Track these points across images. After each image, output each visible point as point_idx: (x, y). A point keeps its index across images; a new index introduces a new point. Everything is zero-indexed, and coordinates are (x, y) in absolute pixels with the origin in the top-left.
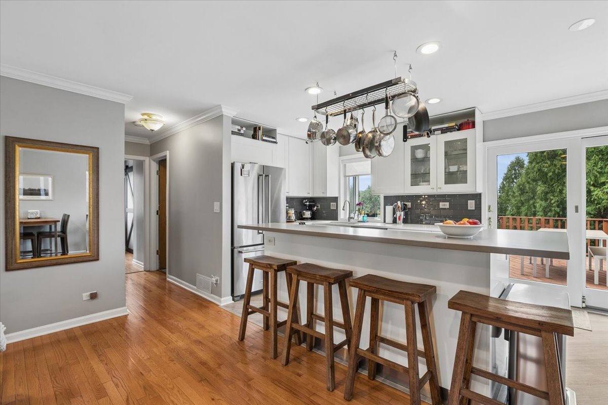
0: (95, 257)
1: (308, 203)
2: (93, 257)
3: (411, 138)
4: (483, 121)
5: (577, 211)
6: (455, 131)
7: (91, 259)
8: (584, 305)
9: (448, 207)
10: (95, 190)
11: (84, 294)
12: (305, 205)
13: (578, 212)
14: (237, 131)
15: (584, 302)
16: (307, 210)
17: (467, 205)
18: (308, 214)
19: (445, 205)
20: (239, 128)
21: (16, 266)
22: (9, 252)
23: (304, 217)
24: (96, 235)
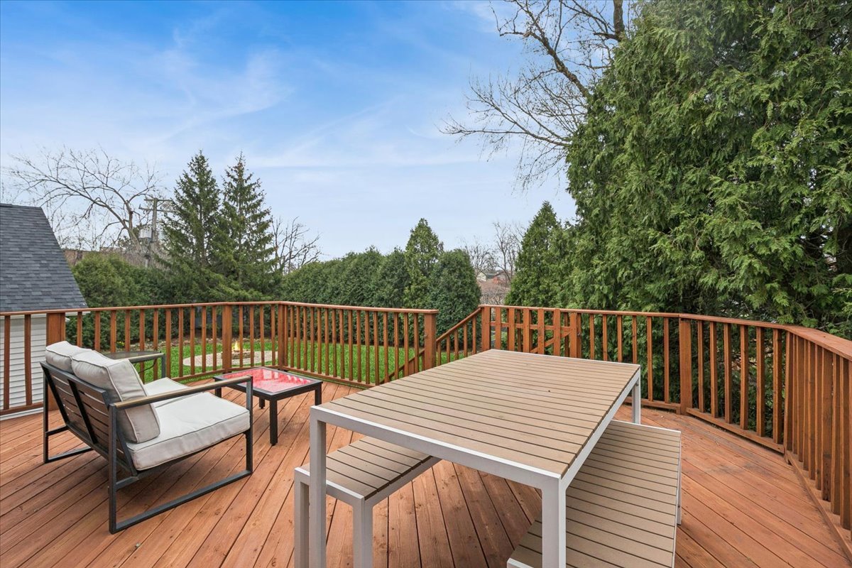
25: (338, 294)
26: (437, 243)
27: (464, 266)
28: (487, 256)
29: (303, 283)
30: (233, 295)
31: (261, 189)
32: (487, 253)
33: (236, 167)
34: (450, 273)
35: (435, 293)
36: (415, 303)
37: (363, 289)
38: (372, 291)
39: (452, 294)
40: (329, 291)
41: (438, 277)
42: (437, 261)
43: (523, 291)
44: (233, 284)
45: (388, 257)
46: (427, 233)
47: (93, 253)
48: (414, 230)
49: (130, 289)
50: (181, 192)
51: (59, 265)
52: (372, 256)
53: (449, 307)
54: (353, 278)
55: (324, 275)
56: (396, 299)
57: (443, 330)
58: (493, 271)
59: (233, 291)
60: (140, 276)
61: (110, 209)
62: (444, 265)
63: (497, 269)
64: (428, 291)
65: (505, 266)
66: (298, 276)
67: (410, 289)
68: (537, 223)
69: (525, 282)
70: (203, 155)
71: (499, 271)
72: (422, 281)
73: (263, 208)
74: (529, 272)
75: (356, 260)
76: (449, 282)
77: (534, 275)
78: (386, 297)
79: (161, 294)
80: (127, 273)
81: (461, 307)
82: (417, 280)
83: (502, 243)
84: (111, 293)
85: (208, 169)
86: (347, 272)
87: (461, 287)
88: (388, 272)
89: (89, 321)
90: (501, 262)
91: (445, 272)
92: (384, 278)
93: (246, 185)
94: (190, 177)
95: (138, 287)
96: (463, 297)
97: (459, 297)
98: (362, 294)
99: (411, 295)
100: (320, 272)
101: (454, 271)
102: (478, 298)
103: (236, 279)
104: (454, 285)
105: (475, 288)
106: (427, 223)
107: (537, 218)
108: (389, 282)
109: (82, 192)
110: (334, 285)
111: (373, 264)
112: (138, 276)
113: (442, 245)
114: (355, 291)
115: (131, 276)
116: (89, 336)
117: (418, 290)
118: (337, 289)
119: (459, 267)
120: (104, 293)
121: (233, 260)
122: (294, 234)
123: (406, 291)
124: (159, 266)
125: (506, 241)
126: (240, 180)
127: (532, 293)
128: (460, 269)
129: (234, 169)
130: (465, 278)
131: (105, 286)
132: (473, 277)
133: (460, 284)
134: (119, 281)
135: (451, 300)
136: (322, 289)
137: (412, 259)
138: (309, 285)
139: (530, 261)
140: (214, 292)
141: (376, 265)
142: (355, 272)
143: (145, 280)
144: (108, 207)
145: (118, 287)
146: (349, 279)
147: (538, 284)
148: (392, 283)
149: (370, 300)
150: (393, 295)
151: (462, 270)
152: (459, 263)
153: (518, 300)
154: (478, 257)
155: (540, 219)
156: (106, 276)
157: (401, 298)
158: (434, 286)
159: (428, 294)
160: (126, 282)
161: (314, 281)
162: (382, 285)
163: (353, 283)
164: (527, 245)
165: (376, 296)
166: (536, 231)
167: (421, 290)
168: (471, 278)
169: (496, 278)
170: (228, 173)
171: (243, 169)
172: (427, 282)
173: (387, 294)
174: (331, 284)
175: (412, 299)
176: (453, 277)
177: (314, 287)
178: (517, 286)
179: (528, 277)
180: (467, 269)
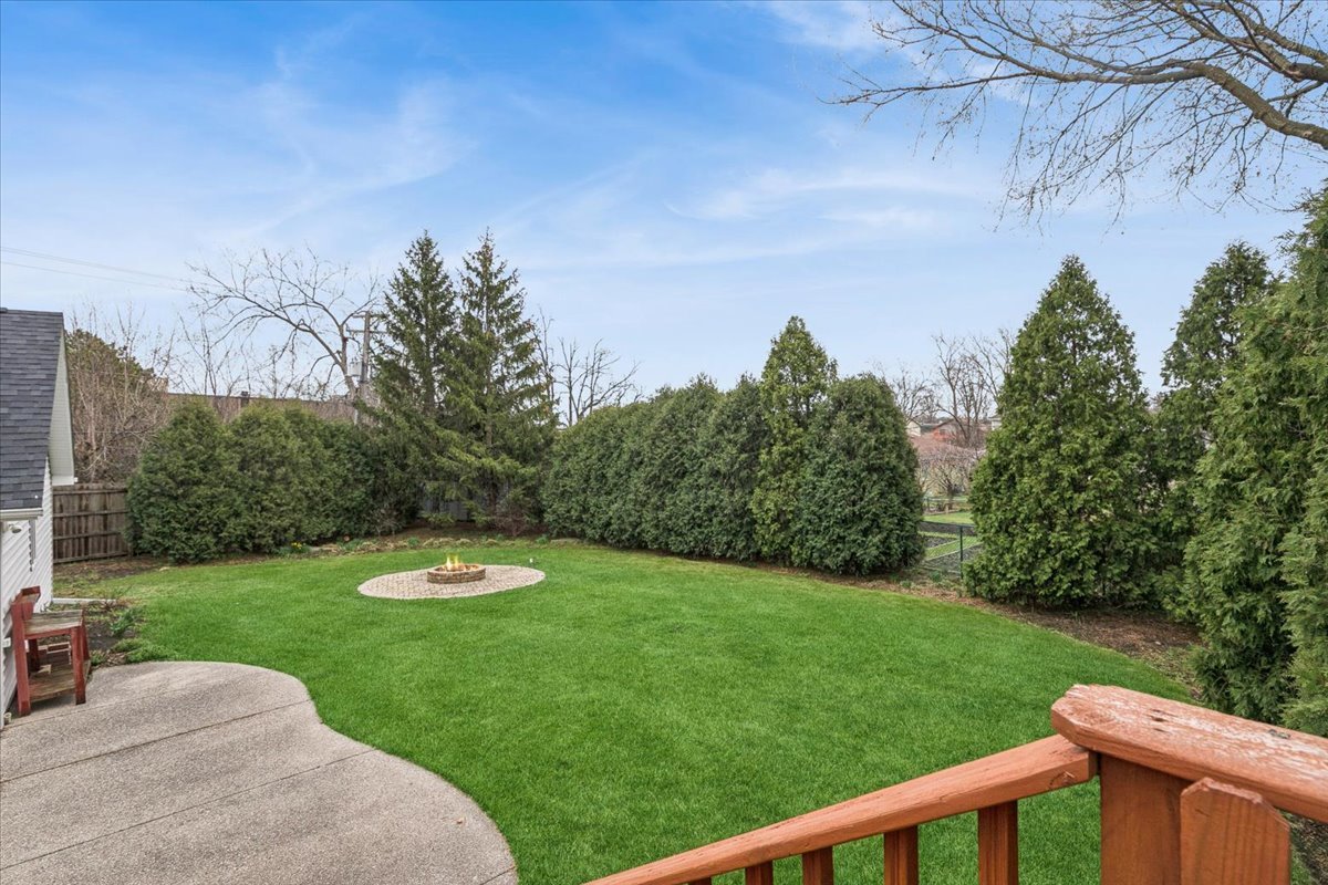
25: (641, 463)
26: (822, 364)
27: (881, 407)
28: (921, 394)
29: (585, 443)
30: (473, 467)
31: (519, 287)
32: (921, 388)
33: (480, 253)
34: (852, 420)
35: (821, 461)
36: (780, 480)
37: (684, 454)
38: (699, 458)
39: (857, 464)
40: (626, 457)
41: (827, 429)
42: (824, 398)
43: (1021, 458)
44: (474, 448)
45: (729, 394)
46: (803, 344)
47: (262, 400)
48: (778, 340)
49: (314, 458)
50: (395, 298)
51: (31, 417)
52: (702, 393)
53: (852, 490)
54: (666, 434)
55: (619, 430)
56: (743, 474)
57: (839, 537)
58: (931, 419)
59: (473, 459)
60: (333, 436)
61: (315, 335)
62: (839, 405)
63: (940, 415)
64: (807, 458)
65: (955, 409)
66: (577, 433)
67: (769, 453)
68: (1049, 304)
69: (1024, 437)
70: (430, 236)
71: (942, 419)
72: (794, 437)
73: (523, 319)
74: (1033, 415)
75: (671, 402)
76: (849, 440)
77: (1044, 422)
78: (723, 469)
79: (367, 464)
80: (312, 431)
81: (875, 492)
82: (784, 435)
83: (948, 370)
84: (281, 463)
85: (438, 259)
86: (656, 423)
87: (876, 449)
88: (729, 422)
89: (247, 509)
90: (946, 403)
91: (842, 418)
92: (720, 432)
93: (495, 282)
94: (410, 274)
95: (329, 453)
96: (879, 469)
97: (870, 469)
98: (683, 464)
99: (772, 464)
100: (612, 425)
101: (860, 417)
102: (911, 470)
103: (480, 439)
104: (860, 445)
105: (904, 453)
106: (803, 325)
107: (1050, 294)
108: (730, 441)
109: (280, 311)
110: (634, 447)
111: (703, 407)
112: (330, 436)
113: (833, 366)
114: (670, 457)
115: (319, 436)
116: (245, 534)
117: (787, 454)
118: (639, 454)
119: (871, 408)
120: (269, 464)
121: (473, 406)
122: (596, 367)
123: (763, 457)
124: (367, 420)
125: (957, 366)
126: (485, 275)
127: (1043, 462)
128: (872, 413)
129: (476, 256)
130: (882, 430)
131: (271, 453)
132: (898, 428)
133: (873, 442)
134: (294, 444)
135: (855, 476)
136: (615, 455)
137: (774, 395)
138: (595, 448)
140: (443, 461)
141: (707, 409)
142: (670, 424)
143: (341, 442)
144: (312, 332)
145: (292, 454)
146: (659, 437)
147: (1056, 441)
148: (736, 443)
149: (696, 475)
150: (737, 466)
151: (877, 414)
152: (871, 401)
153: (1005, 477)
154: (905, 394)
155: (1056, 295)
156: (273, 435)
157: (754, 472)
158: (819, 446)
159: (806, 462)
160: (309, 446)
161: (603, 440)
162: (717, 445)
163: (666, 443)
164: (1026, 356)
165: (706, 468)
166: (1049, 321)
167: (792, 455)
168: (897, 432)
169: (938, 431)
170: (468, 264)
171: (492, 255)
172: (805, 440)
173: (726, 464)
174: (628, 445)
175: (774, 474)
176: (860, 429)
177: (602, 451)
178: (1003, 445)
179: (1031, 425)
180: (887, 413)
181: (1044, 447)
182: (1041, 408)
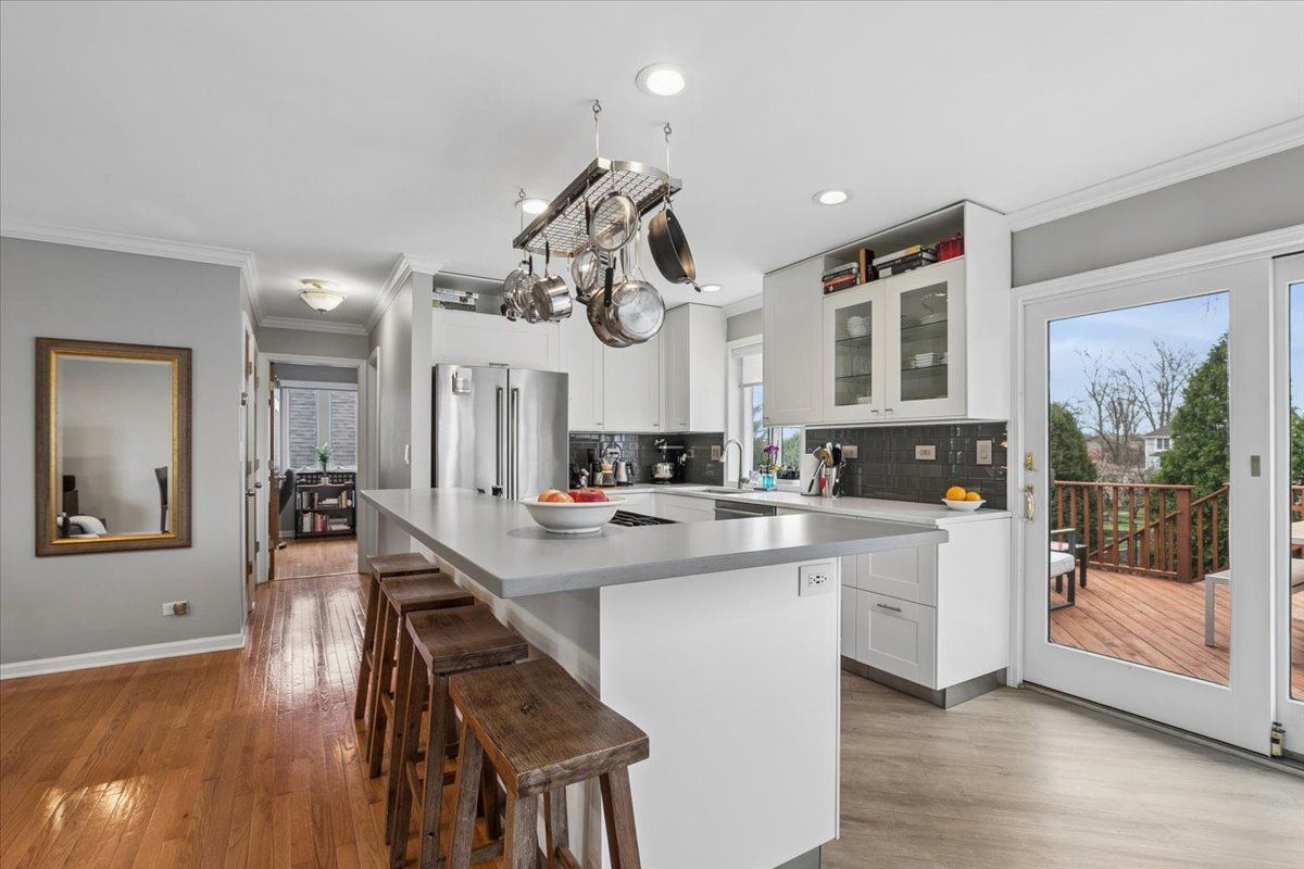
0: (184, 541)
1: (665, 447)
2: (180, 540)
3: (833, 291)
4: (1012, 234)
5: (1256, 471)
6: (920, 265)
7: (175, 543)
8: (1277, 749)
9: (932, 457)
10: (185, 424)
11: (165, 605)
12: (660, 451)
13: (1259, 475)
14: (458, 301)
15: (1275, 741)
16: (664, 462)
17: (975, 452)
18: (664, 470)
19: (924, 452)
20: (464, 295)
21: (53, 549)
22: (41, 526)
23: (657, 476)
24: (185, 503)
43: (1191, 472)
69: (1195, 456)
83: (1094, 385)
87: (1063, 463)
119: (1058, 432)
128: (1059, 436)
132: (1082, 449)
133: (1061, 457)
139: (1203, 422)
151: (1064, 436)
152: (1059, 426)
164: (1196, 395)
168: (1079, 450)
178: (1176, 462)
179: (1200, 447)
180: (1073, 436)
181: (1211, 464)
182: (1209, 434)
